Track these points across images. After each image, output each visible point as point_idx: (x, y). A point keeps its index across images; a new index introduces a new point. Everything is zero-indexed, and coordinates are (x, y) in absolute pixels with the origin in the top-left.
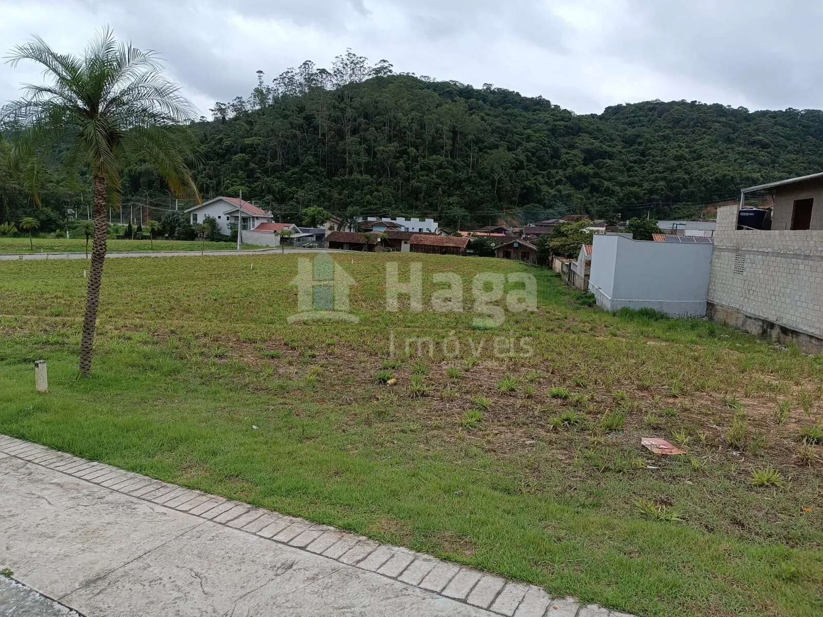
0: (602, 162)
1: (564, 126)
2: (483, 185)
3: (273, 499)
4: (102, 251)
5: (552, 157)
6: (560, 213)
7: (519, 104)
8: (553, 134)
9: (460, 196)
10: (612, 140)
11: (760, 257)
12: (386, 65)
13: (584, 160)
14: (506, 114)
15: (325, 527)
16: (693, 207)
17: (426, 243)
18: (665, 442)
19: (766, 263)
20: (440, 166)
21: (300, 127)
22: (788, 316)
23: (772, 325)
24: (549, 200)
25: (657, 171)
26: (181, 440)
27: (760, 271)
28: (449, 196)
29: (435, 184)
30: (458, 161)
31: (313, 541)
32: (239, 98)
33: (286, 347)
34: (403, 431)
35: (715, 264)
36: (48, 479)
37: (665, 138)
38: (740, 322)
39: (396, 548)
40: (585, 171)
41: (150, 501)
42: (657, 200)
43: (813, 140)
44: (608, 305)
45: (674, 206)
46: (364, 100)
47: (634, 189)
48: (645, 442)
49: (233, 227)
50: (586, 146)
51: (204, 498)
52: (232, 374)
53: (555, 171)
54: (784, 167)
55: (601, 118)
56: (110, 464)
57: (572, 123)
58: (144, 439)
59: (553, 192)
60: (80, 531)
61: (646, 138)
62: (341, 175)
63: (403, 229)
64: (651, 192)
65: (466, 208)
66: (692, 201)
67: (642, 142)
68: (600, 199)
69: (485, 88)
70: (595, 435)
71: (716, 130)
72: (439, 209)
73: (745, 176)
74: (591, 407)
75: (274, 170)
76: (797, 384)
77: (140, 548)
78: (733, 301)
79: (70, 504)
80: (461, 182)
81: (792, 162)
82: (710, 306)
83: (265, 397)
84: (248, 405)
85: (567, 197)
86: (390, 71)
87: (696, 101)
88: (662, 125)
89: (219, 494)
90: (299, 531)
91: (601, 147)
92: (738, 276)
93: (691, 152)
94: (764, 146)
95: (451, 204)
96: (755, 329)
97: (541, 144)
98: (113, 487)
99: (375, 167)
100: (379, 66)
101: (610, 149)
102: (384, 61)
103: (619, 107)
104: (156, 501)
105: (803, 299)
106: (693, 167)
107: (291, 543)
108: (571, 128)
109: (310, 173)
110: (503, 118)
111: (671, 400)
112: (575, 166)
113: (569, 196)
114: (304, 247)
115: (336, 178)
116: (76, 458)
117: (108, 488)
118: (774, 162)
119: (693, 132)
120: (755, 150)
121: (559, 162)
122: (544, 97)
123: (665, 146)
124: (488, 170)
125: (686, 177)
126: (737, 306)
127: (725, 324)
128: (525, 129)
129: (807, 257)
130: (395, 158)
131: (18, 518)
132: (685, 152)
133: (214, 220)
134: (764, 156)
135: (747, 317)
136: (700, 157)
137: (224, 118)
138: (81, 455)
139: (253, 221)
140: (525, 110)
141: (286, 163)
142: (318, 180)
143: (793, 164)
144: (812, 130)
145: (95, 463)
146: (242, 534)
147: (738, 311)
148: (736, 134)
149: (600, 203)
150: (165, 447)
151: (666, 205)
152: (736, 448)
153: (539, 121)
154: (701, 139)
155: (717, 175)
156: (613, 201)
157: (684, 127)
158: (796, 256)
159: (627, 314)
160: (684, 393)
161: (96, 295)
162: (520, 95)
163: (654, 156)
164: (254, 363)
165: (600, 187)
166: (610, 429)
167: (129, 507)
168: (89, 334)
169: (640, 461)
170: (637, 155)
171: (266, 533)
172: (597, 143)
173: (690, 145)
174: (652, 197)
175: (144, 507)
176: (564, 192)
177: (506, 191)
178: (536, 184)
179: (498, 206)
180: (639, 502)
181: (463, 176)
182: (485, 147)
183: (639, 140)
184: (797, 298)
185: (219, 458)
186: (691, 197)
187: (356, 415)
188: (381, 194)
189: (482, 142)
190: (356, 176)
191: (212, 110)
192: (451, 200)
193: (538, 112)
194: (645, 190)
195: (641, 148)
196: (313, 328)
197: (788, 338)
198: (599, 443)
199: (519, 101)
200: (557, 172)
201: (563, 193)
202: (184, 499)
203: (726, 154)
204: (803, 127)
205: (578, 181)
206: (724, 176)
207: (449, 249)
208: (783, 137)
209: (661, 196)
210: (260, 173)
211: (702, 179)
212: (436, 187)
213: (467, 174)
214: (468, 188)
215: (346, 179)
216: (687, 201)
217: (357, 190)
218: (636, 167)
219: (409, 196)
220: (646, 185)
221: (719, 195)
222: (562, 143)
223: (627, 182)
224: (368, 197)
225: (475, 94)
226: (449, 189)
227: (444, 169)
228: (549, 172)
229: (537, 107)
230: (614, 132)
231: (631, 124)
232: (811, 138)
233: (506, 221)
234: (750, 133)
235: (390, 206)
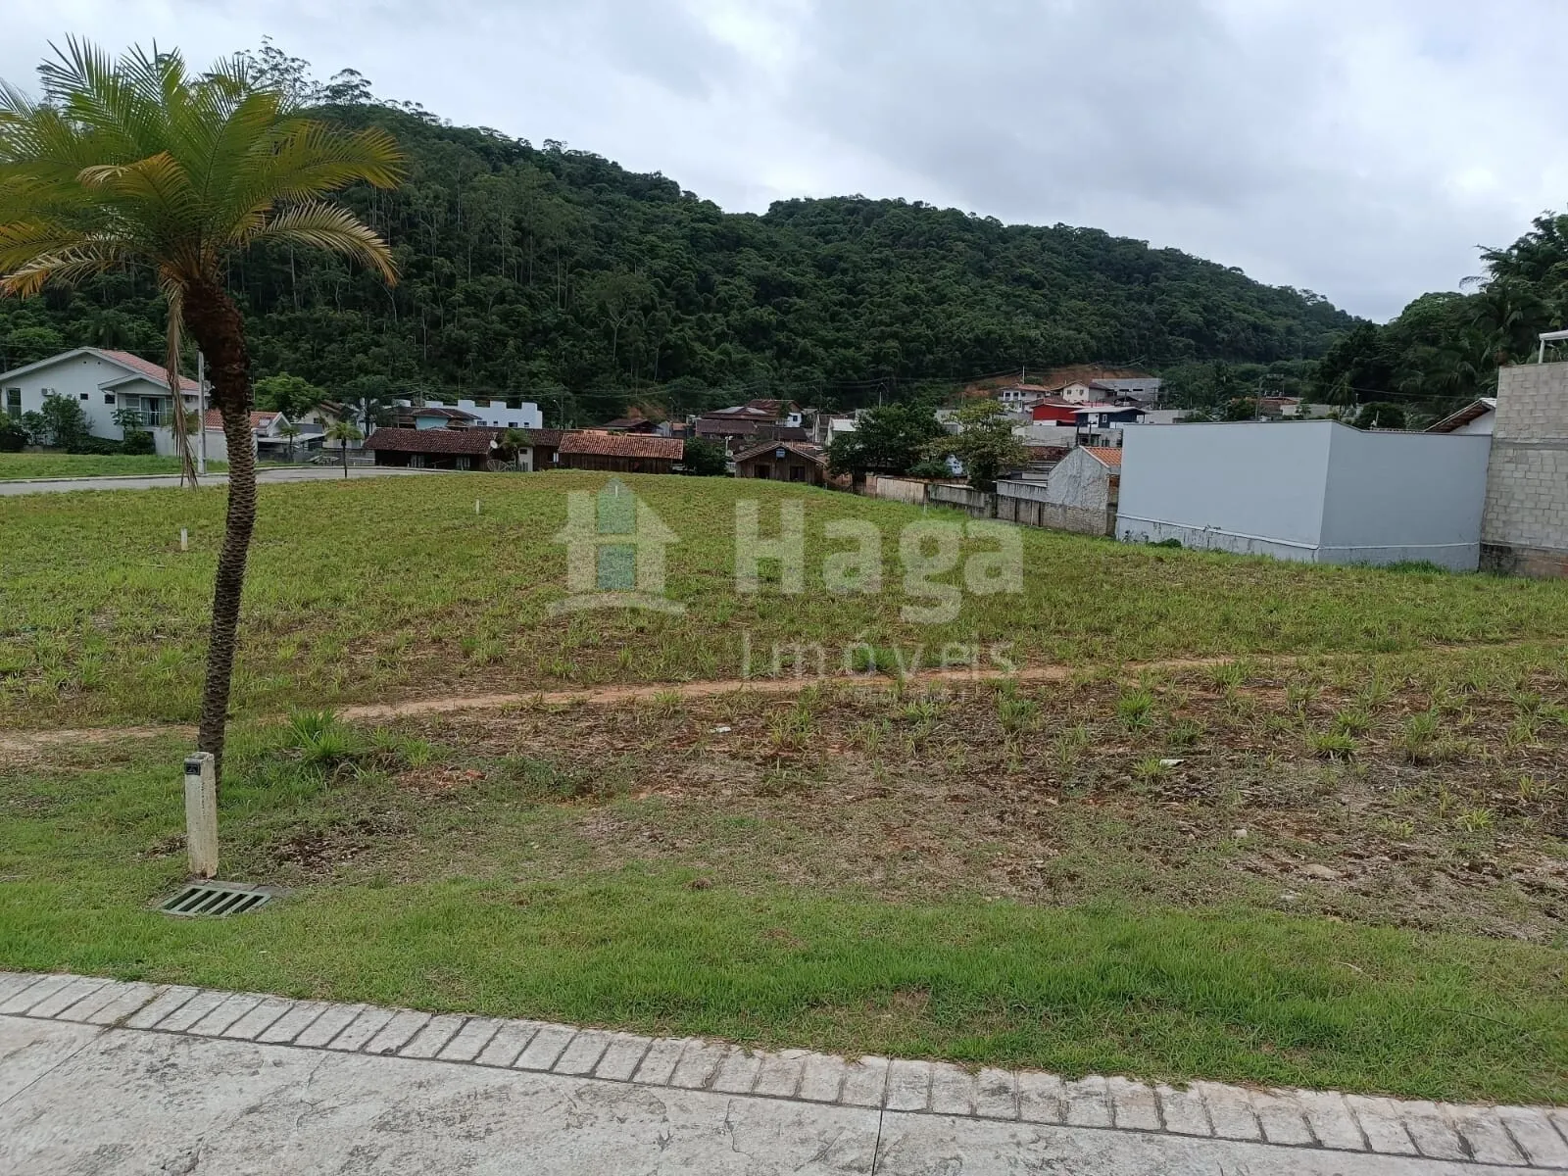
0: (787, 302)
1: (712, 233)
2: (589, 337)
5: (700, 290)
6: (734, 396)
7: (624, 184)
8: (693, 246)
9: (549, 359)
10: (798, 263)
12: (355, 80)
13: (757, 296)
14: (601, 203)
16: (945, 386)
17: (598, 451)
20: (501, 298)
24: (711, 369)
25: (881, 321)
28: (527, 359)
29: (497, 333)
30: (531, 288)
35: (1506, 474)
37: (884, 263)
40: (762, 317)
42: (889, 374)
43: (1103, 278)
45: (917, 384)
47: (850, 352)
50: (755, 272)
53: (710, 315)
54: (1070, 321)
55: (766, 220)
57: (726, 227)
59: (715, 355)
61: (854, 262)
62: (284, 308)
63: (475, 423)
64: (878, 358)
65: (565, 383)
66: (943, 376)
67: (847, 270)
68: (796, 371)
69: (548, 148)
71: (960, 253)
72: (511, 383)
73: (1017, 333)
75: (119, 293)
80: (547, 330)
81: (1080, 312)
82: (1496, 550)
85: (740, 365)
86: (367, 95)
87: (921, 202)
88: (876, 241)
91: (780, 274)
93: (928, 290)
94: (1036, 285)
95: (535, 375)
97: (677, 263)
99: (360, 294)
100: (339, 81)
101: (797, 279)
102: (352, 72)
103: (795, 203)
106: (936, 318)
108: (724, 236)
110: (600, 209)
112: (742, 308)
113: (745, 363)
115: (274, 315)
118: (1053, 312)
119: (926, 255)
120: (1022, 290)
121: (714, 300)
122: (664, 175)
123: (886, 278)
124: (594, 309)
125: (929, 332)
128: (642, 233)
130: (408, 277)
132: (918, 289)
134: (1036, 300)
136: (942, 299)
140: (634, 197)
141: (146, 279)
143: (1080, 316)
144: (1095, 261)
148: (992, 263)
149: (797, 378)
151: (902, 382)
153: (665, 220)
154: (941, 268)
155: (976, 331)
156: (818, 374)
157: (909, 246)
162: (620, 168)
163: (871, 295)
165: (791, 348)
170: (842, 292)
172: (773, 268)
173: (925, 278)
174: (881, 367)
176: (736, 357)
177: (637, 350)
178: (685, 341)
179: (623, 380)
181: (548, 317)
182: (578, 264)
183: (842, 265)
186: (940, 369)
188: (384, 350)
189: (573, 253)
190: (321, 310)
192: (535, 366)
193: (660, 203)
195: (847, 279)
199: (619, 179)
200: (714, 319)
201: (733, 357)
203: (982, 297)
204: (1083, 255)
205: (754, 335)
206: (989, 333)
208: (1059, 271)
209: (894, 365)
211: (955, 337)
212: (498, 340)
213: (555, 314)
214: (564, 344)
215: (296, 318)
216: (935, 376)
217: (331, 341)
218: (845, 313)
219: (442, 356)
220: (867, 346)
221: (984, 367)
222: (714, 264)
223: (835, 341)
224: (360, 356)
225: (534, 158)
226: (524, 344)
227: (511, 303)
228: (700, 318)
229: (657, 192)
230: (796, 248)
231: (822, 235)
232: (1098, 276)
233: (640, 409)
234: (1012, 261)
235: (410, 378)
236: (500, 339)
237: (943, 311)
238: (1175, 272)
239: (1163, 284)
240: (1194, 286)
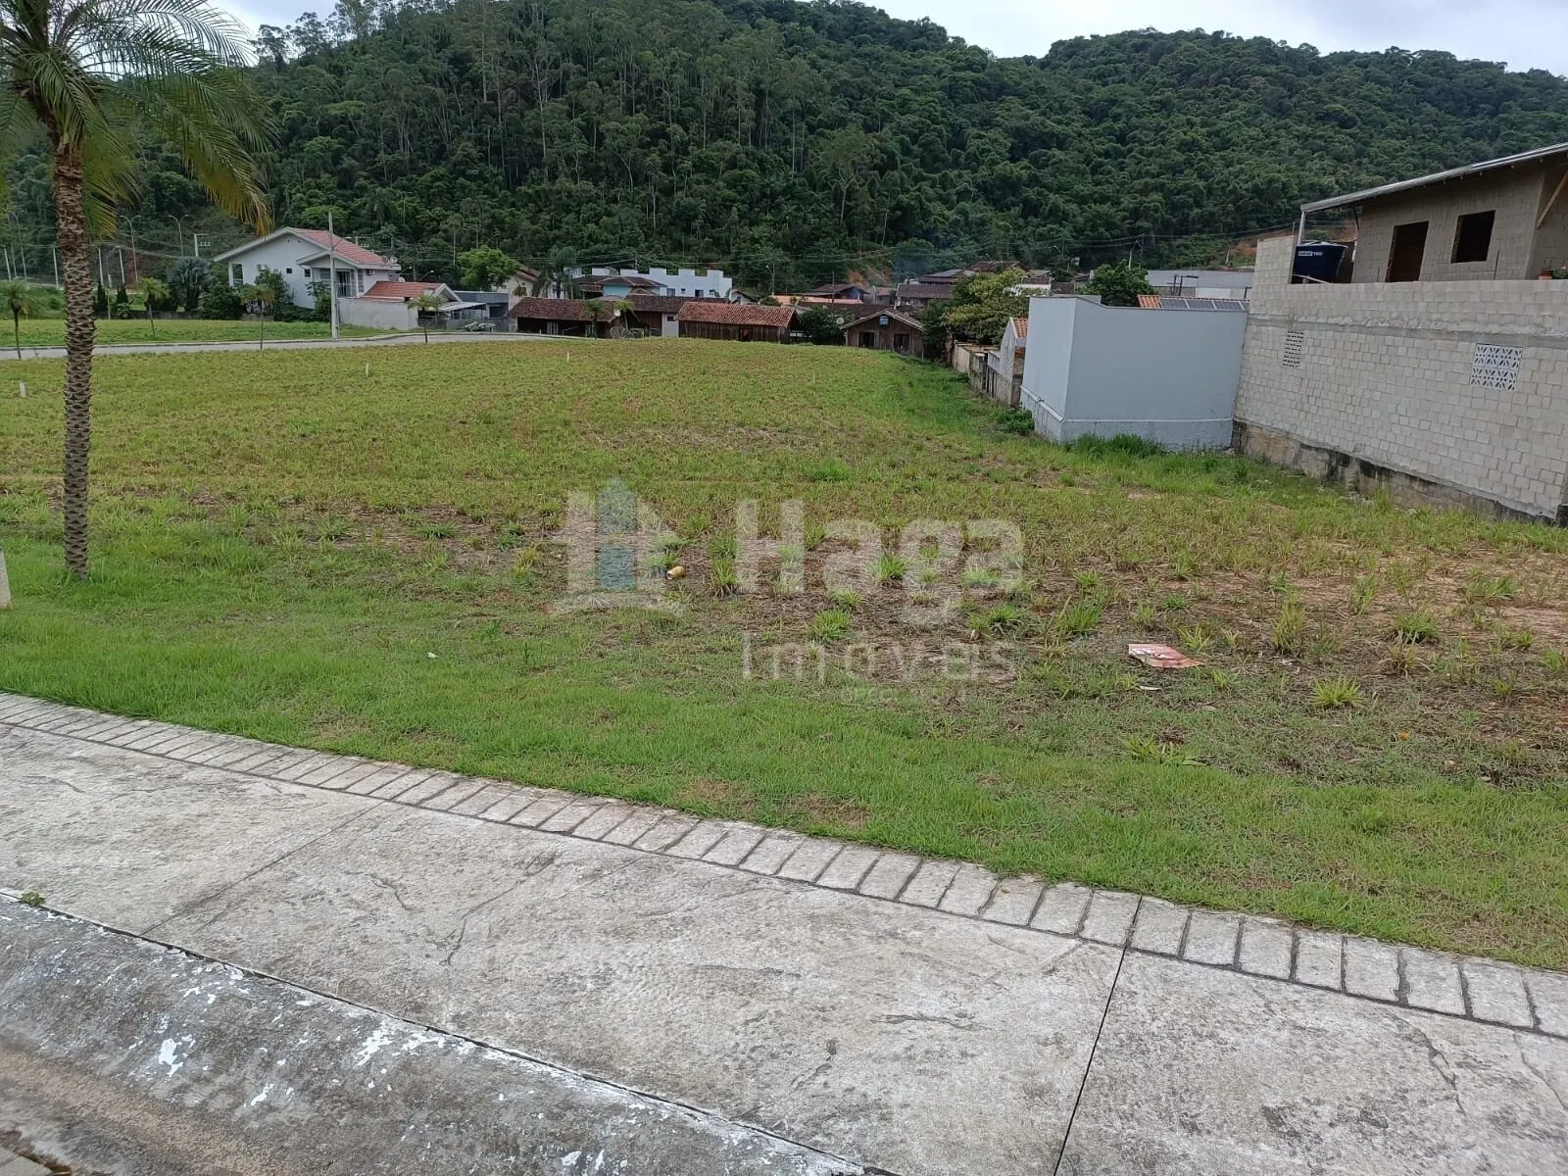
0: (1045, 154)
1: (973, 81)
2: (817, 201)
3: (499, 761)
4: (86, 330)
5: (949, 146)
6: (965, 258)
7: (887, 33)
8: (950, 97)
9: (774, 224)
10: (1064, 110)
11: (1330, 333)
13: (1011, 150)
14: (858, 56)
15: (599, 800)
16: (1212, 243)
17: (710, 319)
18: (1168, 650)
19: (1340, 345)
20: (733, 164)
21: (443, 80)
22: (1375, 443)
23: (1345, 460)
24: (945, 230)
25: (1147, 172)
26: (303, 678)
27: (1329, 362)
28: (752, 224)
29: (725, 200)
30: (766, 152)
31: (582, 822)
32: (309, 15)
33: (461, 519)
34: (711, 650)
35: (1250, 350)
36: (61, 752)
37: (1164, 106)
38: (1291, 455)
39: (730, 824)
40: (1012, 172)
41: (269, 777)
42: (1147, 231)
43: (1433, 110)
44: (1057, 433)
45: (1179, 241)
46: (574, 23)
47: (1105, 208)
48: (1135, 650)
49: (319, 290)
50: (1015, 123)
51: (369, 768)
52: (367, 568)
53: (956, 172)
54: (1379, 164)
55: (1044, 64)
56: (175, 723)
57: (989, 75)
58: (228, 679)
59: (952, 215)
60: (150, 831)
61: (1129, 106)
62: (533, 181)
63: (663, 292)
64: (1135, 214)
65: (786, 248)
66: (1211, 232)
67: (1120, 115)
68: (1040, 230)
70: (1049, 642)
71: (1257, 90)
72: (734, 250)
73: (1307, 181)
74: (1040, 599)
75: (396, 171)
76: (1387, 554)
77: (270, 850)
78: (1279, 417)
79: (115, 789)
80: (773, 196)
81: (1393, 154)
82: (1240, 427)
83: (440, 606)
84: (411, 620)
85: (978, 224)
87: (1222, 32)
88: (1160, 81)
89: (394, 760)
90: (555, 807)
91: (1042, 123)
92: (1290, 371)
93: (1209, 134)
94: (1345, 123)
95: (757, 241)
96: (1316, 468)
97: (929, 118)
98: (193, 759)
99: (602, 164)
101: (1059, 128)
103: (1078, 42)
104: (280, 776)
105: (1402, 410)
106: (1213, 165)
107: (543, 827)
108: (988, 86)
109: (469, 178)
110: (855, 63)
111: (1175, 585)
112: (994, 162)
113: (982, 222)
114: (468, 330)
115: (524, 188)
116: (106, 716)
117: (181, 760)
118: (1359, 154)
119: (1216, 94)
120: (1327, 130)
121: (964, 155)
122: (933, 20)
123: (1163, 123)
124: (827, 172)
125: (1201, 184)
126: (1287, 427)
127: (1265, 461)
128: (897, 86)
129: (1412, 332)
130: (642, 146)
131: (23, 816)
132: (1199, 134)
133: (279, 277)
134: (1343, 142)
135: (1303, 446)
136: (1226, 145)
137: (279, 59)
138: (115, 709)
139: (360, 277)
140: (896, 48)
141: (419, 157)
142: (486, 192)
143: (1394, 158)
144: (1432, 91)
145: (146, 722)
146: (451, 819)
147: (1287, 436)
148: (1294, 100)
149: (1041, 237)
150: (274, 691)
151: (1164, 239)
152: (1287, 653)
153: (925, 70)
154: (1230, 108)
155: (1257, 180)
156: (1066, 233)
157: (1200, 84)
158: (1393, 330)
159: (1091, 446)
160: (1197, 572)
161: (83, 419)
162: (886, 16)
163: (1142, 143)
164: (406, 548)
165: (1041, 205)
166: (1075, 632)
167: (233, 789)
168: (78, 496)
169: (1128, 680)
170: (1110, 141)
171: (495, 814)
172: (1035, 116)
173: (1210, 121)
174: (1138, 224)
175: (260, 788)
176: (974, 216)
177: (863, 213)
178: (920, 200)
179: (847, 244)
180: (1127, 741)
181: (777, 182)
182: (821, 124)
183: (1116, 110)
184: (1391, 408)
185: (382, 704)
186: (1208, 223)
187: (618, 628)
188: (616, 220)
189: (815, 112)
190: (564, 183)
191: (254, 43)
193: (923, 51)
194: (1124, 210)
195: (1119, 125)
196: (507, 484)
197: (1373, 482)
198: (1057, 655)
199: (884, 28)
200: (960, 176)
201: (971, 216)
202: (333, 770)
203: (1275, 139)
204: (1417, 85)
205: (1000, 193)
206: (1271, 181)
207: (756, 330)
208: (1379, 105)
209: (1154, 222)
210: (366, 178)
211: (1231, 188)
212: (725, 207)
213: (787, 178)
214: (789, 209)
215: (544, 190)
216: (1201, 232)
217: (568, 212)
218: (1109, 165)
219: (672, 224)
220: (1126, 201)
221: (1259, 220)
222: (969, 115)
223: (1091, 195)
224: (591, 226)
225: (798, 12)
226: (751, 209)
227: (741, 168)
228: (945, 175)
229: (920, 40)
230: (1067, 93)
231: (1101, 77)
232: (1429, 108)
233: (862, 273)
234: (1319, 96)
235: (636, 245)
236: (727, 204)
237: (1223, 158)
238: (1535, 100)
239: (1516, 113)
240: (1553, 115)
